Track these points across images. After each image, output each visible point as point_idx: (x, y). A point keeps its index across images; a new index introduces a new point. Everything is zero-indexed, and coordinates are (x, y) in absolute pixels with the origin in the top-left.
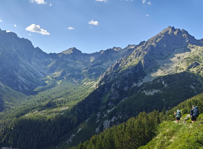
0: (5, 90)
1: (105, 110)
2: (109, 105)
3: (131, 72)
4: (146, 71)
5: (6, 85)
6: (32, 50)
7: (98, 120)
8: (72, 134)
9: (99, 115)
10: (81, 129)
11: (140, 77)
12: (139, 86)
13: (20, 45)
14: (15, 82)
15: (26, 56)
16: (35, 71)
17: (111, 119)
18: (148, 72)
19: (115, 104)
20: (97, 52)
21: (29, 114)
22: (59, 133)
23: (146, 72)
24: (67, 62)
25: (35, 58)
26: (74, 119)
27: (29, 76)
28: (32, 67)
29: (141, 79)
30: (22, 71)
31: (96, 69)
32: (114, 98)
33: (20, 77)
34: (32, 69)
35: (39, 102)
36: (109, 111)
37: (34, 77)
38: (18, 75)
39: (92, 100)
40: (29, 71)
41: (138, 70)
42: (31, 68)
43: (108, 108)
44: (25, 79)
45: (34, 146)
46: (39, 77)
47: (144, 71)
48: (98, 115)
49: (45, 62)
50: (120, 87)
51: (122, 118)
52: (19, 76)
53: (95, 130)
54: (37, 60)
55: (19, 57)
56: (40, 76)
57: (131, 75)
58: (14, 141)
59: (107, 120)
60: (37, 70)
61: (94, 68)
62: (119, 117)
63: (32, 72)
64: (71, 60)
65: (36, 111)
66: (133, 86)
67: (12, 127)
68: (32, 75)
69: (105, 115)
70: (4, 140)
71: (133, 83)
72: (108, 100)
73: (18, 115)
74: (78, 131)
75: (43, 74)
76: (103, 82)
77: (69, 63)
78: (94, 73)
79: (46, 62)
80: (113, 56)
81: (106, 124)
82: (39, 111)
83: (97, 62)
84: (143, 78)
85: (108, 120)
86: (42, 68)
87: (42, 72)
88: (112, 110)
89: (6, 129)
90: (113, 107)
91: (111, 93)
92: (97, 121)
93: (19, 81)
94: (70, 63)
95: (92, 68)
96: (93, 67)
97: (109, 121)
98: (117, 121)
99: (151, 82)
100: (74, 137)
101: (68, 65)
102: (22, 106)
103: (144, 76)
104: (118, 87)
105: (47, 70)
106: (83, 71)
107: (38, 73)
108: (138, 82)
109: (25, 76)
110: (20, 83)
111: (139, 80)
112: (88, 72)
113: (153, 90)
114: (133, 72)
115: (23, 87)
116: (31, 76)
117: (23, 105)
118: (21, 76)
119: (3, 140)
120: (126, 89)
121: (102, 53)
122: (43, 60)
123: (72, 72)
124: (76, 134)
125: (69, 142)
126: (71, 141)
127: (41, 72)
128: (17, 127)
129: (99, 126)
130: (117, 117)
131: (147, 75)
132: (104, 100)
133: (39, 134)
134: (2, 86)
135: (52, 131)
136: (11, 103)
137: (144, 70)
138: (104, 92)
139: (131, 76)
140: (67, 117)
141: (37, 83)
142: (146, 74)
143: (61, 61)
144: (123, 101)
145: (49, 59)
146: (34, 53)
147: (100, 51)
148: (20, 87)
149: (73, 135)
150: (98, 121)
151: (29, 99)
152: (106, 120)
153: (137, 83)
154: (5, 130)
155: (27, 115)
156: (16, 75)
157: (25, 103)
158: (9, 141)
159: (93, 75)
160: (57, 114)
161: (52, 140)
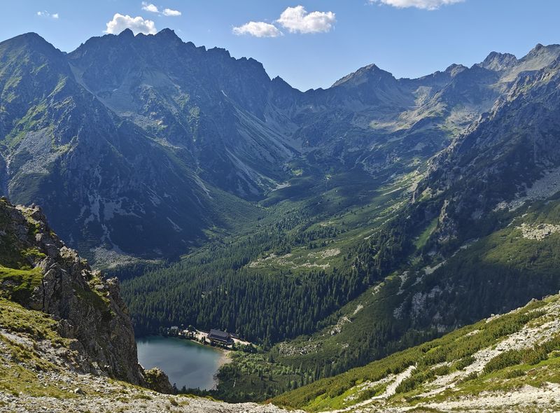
0: (211, 197)
1: (421, 267)
2: (430, 254)
3: (497, 172)
4: (542, 164)
5: (212, 185)
6: (264, 87)
7: (402, 289)
8: (342, 315)
9: (405, 277)
10: (362, 307)
11: (520, 184)
12: (513, 210)
13: (237, 79)
14: (229, 177)
15: (251, 105)
16: (273, 143)
17: (429, 292)
18: (546, 167)
19: (444, 255)
20: (438, 72)
21: (257, 263)
22: (315, 312)
23: (541, 166)
24: (351, 115)
25: (273, 107)
26: (347, 282)
27: (260, 157)
28: (266, 135)
29: (523, 188)
30: (243, 148)
31: (428, 133)
32: (444, 240)
33: (240, 164)
34: (266, 138)
35: (280, 228)
36: (429, 270)
37: (271, 159)
38: (236, 158)
39: (390, 241)
40: (259, 147)
41: (517, 163)
42: (264, 136)
43: (428, 261)
44: (250, 169)
45: (268, 332)
46: (282, 159)
47: (537, 165)
48: (402, 277)
49: (295, 115)
50: (463, 210)
51: (454, 292)
52: (238, 160)
53: (392, 311)
54: (278, 110)
55: (238, 110)
56: (283, 157)
57: (496, 179)
58: (230, 319)
59: (421, 294)
60: (278, 139)
61: (422, 130)
62: (446, 289)
63: (266, 148)
64: (363, 103)
65: (273, 255)
66: (495, 210)
67: (225, 290)
68: (267, 154)
69: (419, 280)
70: (213, 316)
71: (499, 200)
72: (430, 242)
73: (236, 263)
74: (356, 311)
75: (292, 149)
76: (428, 189)
77: (355, 116)
78: (419, 147)
79: (300, 116)
80: (481, 89)
81: (418, 303)
82: (278, 254)
83: (431, 113)
84: (530, 186)
85: (423, 293)
86: (289, 133)
87: (290, 144)
88: (435, 268)
89: (216, 294)
90: (440, 260)
91: (438, 227)
92: (398, 291)
93: (239, 174)
94: (358, 115)
95: (416, 131)
96: (418, 128)
97: (425, 296)
98: (441, 299)
99: (548, 199)
100: (346, 322)
101: (353, 122)
102: (246, 237)
103: (534, 181)
104: (458, 210)
105: (300, 138)
106: (392, 140)
107: (280, 149)
108: (513, 198)
109: (251, 159)
110: (241, 179)
111: (516, 191)
112: (403, 142)
113: (545, 225)
114: (501, 171)
115: (246, 189)
116: (265, 159)
117: (247, 234)
118: (243, 160)
119: (211, 314)
120: (477, 215)
121: (453, 73)
122: (291, 110)
123: (360, 143)
124: (351, 316)
125: (336, 332)
126: (339, 331)
127: (287, 147)
128: (235, 292)
129: (402, 304)
130: (443, 288)
131: (543, 177)
132: (421, 241)
133: (276, 310)
134: (205, 189)
135: (302, 304)
136: (223, 230)
137: (536, 162)
138: (423, 222)
139: (494, 181)
140: (333, 276)
141: (278, 176)
142: (541, 174)
143: (334, 113)
144: (465, 247)
145: (306, 108)
146: (271, 94)
147: (449, 69)
148: (240, 189)
149: (345, 318)
150: (401, 292)
151: (259, 219)
152: (417, 291)
153: (508, 201)
154: (214, 295)
155: (253, 264)
156: (232, 160)
157: (251, 230)
158: (221, 319)
159: (417, 153)
160: (315, 265)
161: (301, 324)
